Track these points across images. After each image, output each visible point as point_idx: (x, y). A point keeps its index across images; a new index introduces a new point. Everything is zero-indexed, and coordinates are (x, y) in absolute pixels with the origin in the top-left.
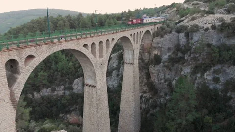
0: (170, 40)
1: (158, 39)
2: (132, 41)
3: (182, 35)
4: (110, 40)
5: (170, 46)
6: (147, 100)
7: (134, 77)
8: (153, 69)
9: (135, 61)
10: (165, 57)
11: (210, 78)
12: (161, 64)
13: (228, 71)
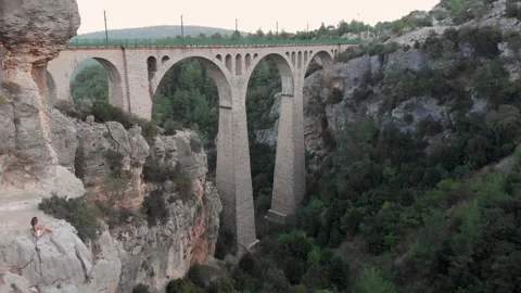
0: (358, 66)
1: (341, 65)
2: (290, 63)
3: (375, 58)
4: (252, 55)
5: (357, 75)
6: (321, 158)
7: (295, 116)
8: (331, 111)
9: (296, 92)
10: (349, 92)
11: (399, 116)
12: (343, 103)
13: (426, 106)
